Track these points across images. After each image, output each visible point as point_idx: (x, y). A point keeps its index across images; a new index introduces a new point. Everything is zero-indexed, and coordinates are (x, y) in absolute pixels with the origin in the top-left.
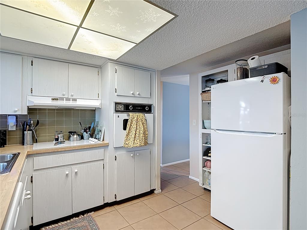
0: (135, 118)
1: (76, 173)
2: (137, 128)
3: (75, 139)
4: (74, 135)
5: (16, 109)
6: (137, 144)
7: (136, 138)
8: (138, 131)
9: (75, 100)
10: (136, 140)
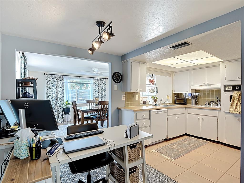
0: (238, 95)
1: (203, 119)
2: (239, 101)
3: (213, 105)
4: (213, 103)
5: (187, 91)
6: (237, 112)
7: (237, 108)
8: (240, 103)
9: (210, 85)
10: (237, 109)
